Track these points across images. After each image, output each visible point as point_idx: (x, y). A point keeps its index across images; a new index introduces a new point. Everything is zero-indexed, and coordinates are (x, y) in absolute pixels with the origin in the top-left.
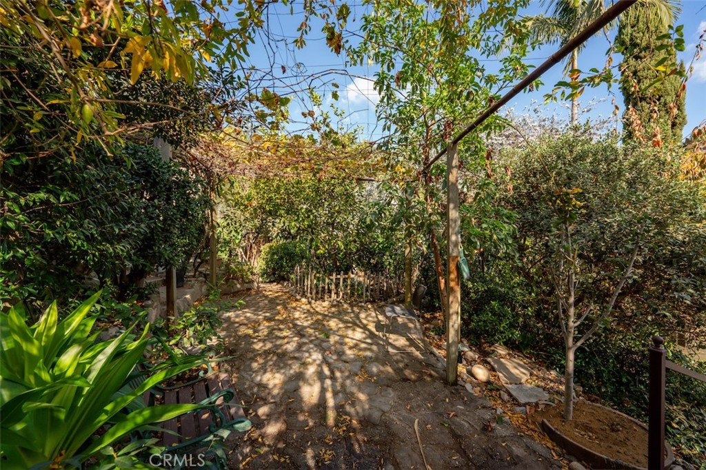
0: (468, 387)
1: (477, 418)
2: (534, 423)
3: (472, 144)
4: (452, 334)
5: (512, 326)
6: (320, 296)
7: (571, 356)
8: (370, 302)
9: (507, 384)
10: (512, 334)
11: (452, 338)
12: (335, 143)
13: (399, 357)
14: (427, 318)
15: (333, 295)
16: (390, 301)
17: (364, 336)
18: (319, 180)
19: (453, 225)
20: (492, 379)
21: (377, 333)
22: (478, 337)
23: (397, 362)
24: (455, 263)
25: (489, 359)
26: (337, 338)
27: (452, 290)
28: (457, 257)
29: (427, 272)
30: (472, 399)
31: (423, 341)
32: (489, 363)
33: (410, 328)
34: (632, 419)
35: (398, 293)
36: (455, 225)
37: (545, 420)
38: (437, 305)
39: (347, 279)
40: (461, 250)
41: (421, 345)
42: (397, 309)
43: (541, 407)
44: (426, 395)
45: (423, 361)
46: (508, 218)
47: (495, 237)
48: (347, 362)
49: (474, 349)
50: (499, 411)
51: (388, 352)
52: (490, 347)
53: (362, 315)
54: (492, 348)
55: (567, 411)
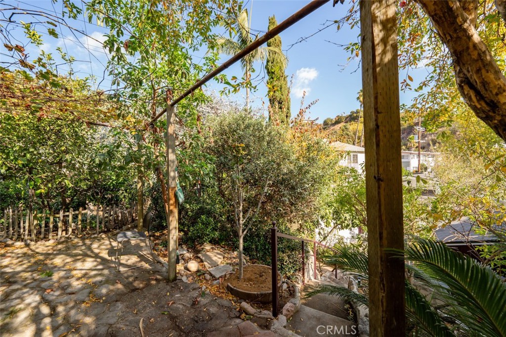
0: (184, 279)
1: (188, 298)
2: (223, 288)
3: (188, 108)
4: (172, 244)
5: (214, 229)
6: (42, 236)
7: (241, 241)
8: (104, 232)
9: (210, 268)
10: (214, 234)
11: (172, 247)
12: (54, 84)
13: (130, 273)
14: (157, 236)
15: (60, 232)
16: (124, 228)
17: (95, 263)
18: (39, 119)
19: (172, 164)
20: (201, 268)
21: (110, 258)
22: (194, 242)
23: (127, 278)
24: (173, 192)
25: (200, 255)
26: (62, 274)
27: (171, 212)
28: (175, 187)
29: (157, 200)
30: (186, 286)
31: (152, 254)
32: (199, 258)
33: (142, 247)
34: (269, 267)
35: (133, 220)
36: (173, 165)
37: (229, 284)
38: (165, 224)
39: (78, 214)
40: (178, 182)
41: (150, 258)
42: (129, 233)
43: (228, 276)
44: (151, 297)
45: (150, 269)
46: (210, 160)
47: (202, 172)
48: (73, 293)
49: (190, 250)
50: (204, 288)
51: (120, 271)
52: (201, 246)
53: (95, 246)
54: (202, 247)
55: (240, 274)
